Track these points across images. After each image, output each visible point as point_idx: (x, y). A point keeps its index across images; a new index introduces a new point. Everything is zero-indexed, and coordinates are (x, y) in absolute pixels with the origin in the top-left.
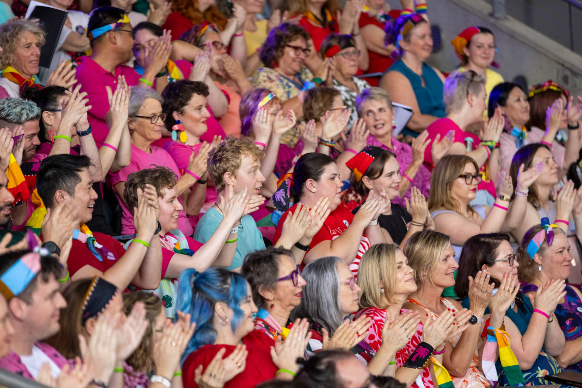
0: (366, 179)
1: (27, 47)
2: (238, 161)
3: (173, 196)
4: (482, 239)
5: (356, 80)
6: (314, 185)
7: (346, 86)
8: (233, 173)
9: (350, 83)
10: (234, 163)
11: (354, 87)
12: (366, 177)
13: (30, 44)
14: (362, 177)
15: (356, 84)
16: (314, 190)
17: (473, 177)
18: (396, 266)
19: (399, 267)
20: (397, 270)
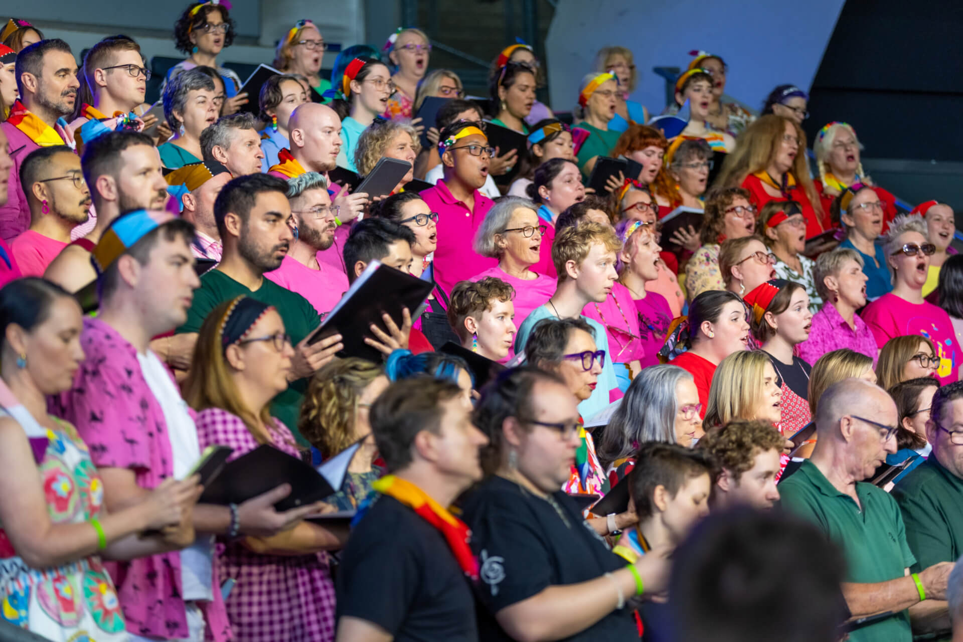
0: (769, 316)
1: (402, 148)
2: (586, 248)
3: (505, 311)
4: (904, 386)
5: (803, 259)
6: (712, 329)
7: (784, 262)
8: (578, 263)
9: (792, 260)
10: (580, 250)
11: (799, 267)
12: (769, 313)
13: (405, 145)
14: (765, 313)
15: (801, 265)
16: (711, 335)
17: (929, 359)
18: (763, 381)
19: (766, 383)
20: (764, 387)
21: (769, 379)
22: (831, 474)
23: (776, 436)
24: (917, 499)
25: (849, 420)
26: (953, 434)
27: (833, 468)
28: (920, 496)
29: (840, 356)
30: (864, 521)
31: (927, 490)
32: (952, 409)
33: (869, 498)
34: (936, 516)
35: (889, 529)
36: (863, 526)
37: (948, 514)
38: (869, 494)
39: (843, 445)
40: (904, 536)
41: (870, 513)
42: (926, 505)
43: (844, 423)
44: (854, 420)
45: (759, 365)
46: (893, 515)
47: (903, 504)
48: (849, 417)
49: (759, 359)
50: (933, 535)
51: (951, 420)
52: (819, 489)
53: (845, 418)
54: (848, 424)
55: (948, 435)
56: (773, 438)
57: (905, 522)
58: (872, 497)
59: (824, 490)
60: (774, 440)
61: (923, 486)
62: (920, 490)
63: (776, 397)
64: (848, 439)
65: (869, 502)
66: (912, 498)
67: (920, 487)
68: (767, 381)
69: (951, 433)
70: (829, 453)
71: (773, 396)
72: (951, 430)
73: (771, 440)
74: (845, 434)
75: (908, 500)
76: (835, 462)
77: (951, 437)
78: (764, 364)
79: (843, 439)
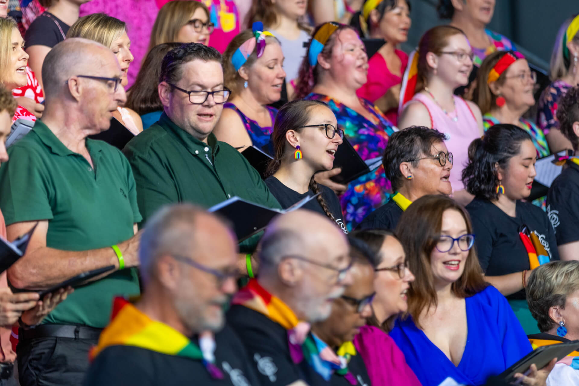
18: (11, 46)
19: (13, 48)
20: (11, 51)
21: (17, 44)
22: (63, 133)
23: (9, 98)
24: (146, 157)
25: (75, 81)
26: (192, 94)
27: (65, 128)
28: (149, 154)
29: (95, 20)
30: (95, 178)
31: (155, 147)
32: (188, 71)
33: (100, 155)
34: (164, 173)
35: (120, 184)
36: (95, 184)
37: (175, 171)
38: (100, 151)
39: (74, 105)
40: (135, 192)
41: (101, 170)
42: (155, 161)
43: (72, 84)
44: (80, 80)
45: (6, 31)
46: (124, 172)
47: (132, 161)
48: (76, 78)
49: (7, 25)
50: (159, 190)
51: (188, 81)
52: (49, 148)
53: (72, 79)
54: (76, 85)
55: (187, 95)
56: (6, 100)
57: (136, 179)
58: (103, 153)
59: (55, 150)
60: (7, 102)
61: (152, 144)
62: (149, 148)
63: (22, 61)
64: (78, 99)
65: (101, 159)
66: (141, 155)
67: (150, 144)
68: (14, 46)
69: (189, 93)
70: (59, 114)
71: (19, 60)
72: (188, 90)
73: (4, 102)
74: (75, 94)
75: (136, 157)
76: (67, 122)
77: (189, 96)
78: (11, 30)
79: (74, 99)
